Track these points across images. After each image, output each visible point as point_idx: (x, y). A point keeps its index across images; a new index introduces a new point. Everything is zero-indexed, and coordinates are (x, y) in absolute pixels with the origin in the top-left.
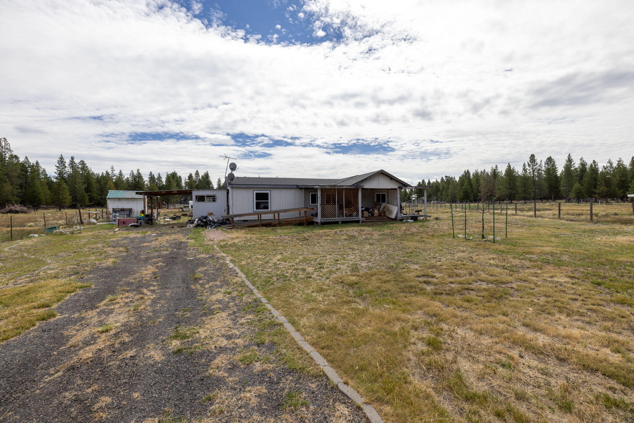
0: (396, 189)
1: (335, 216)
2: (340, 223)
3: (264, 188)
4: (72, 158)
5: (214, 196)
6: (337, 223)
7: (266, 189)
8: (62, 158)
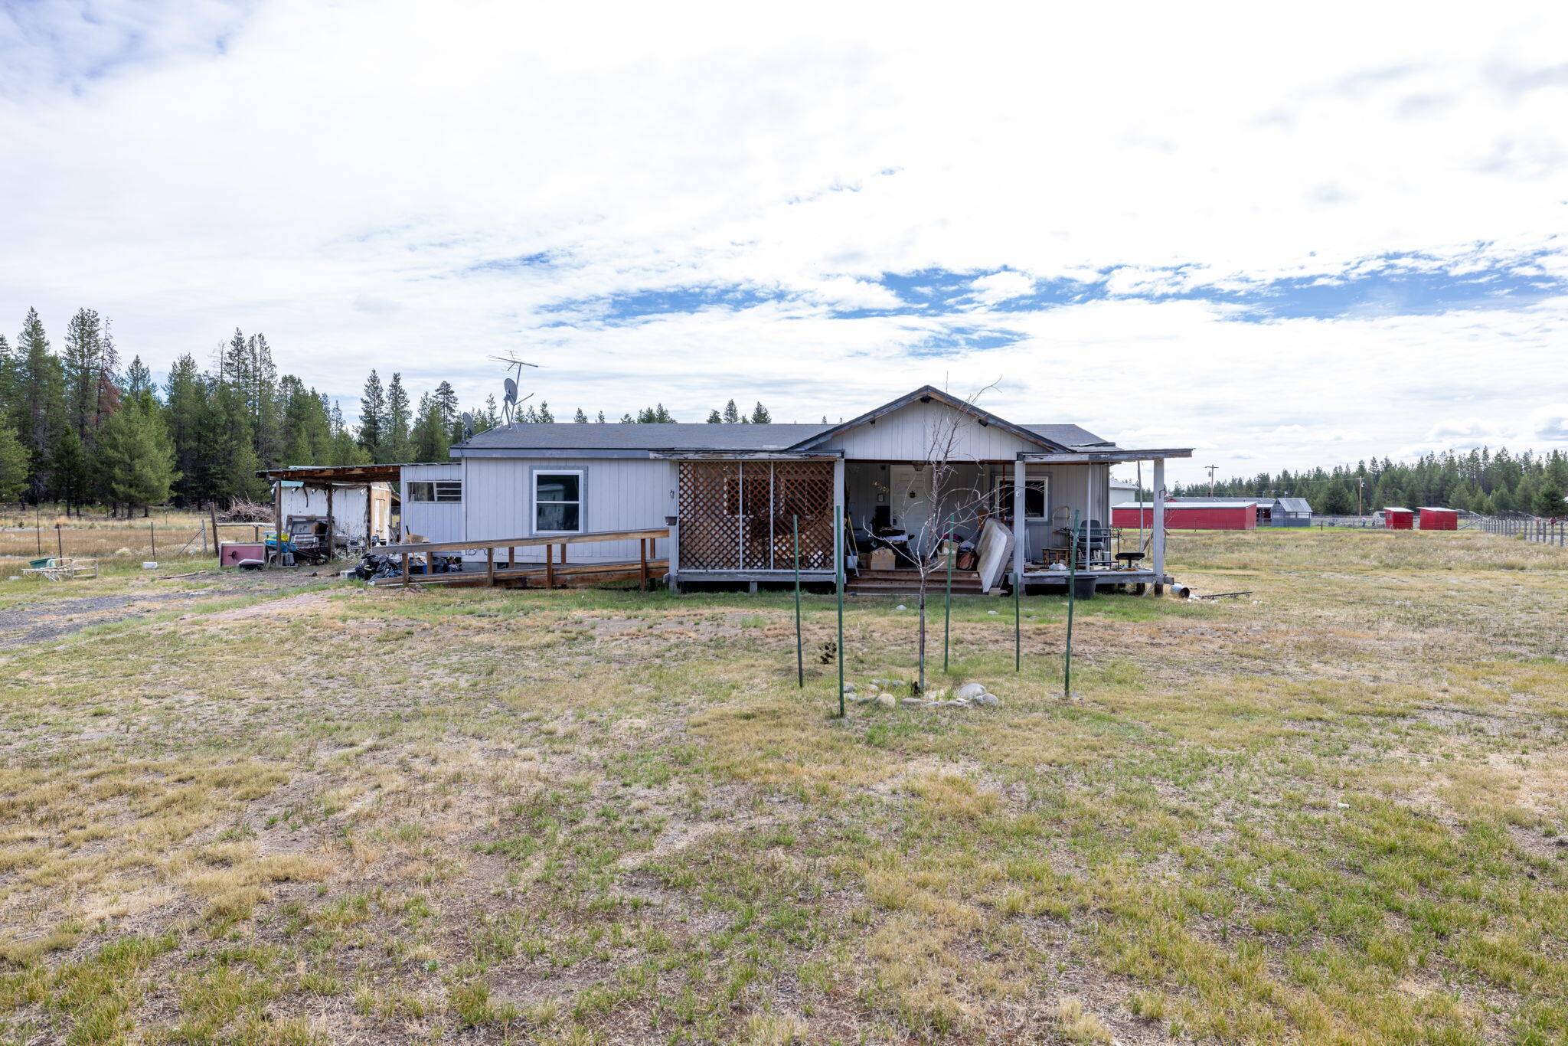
0: (1012, 463)
1: (731, 563)
2: (754, 588)
3: (566, 459)
4: (396, 378)
5: (459, 485)
6: (736, 588)
7: (572, 464)
8: (374, 379)
